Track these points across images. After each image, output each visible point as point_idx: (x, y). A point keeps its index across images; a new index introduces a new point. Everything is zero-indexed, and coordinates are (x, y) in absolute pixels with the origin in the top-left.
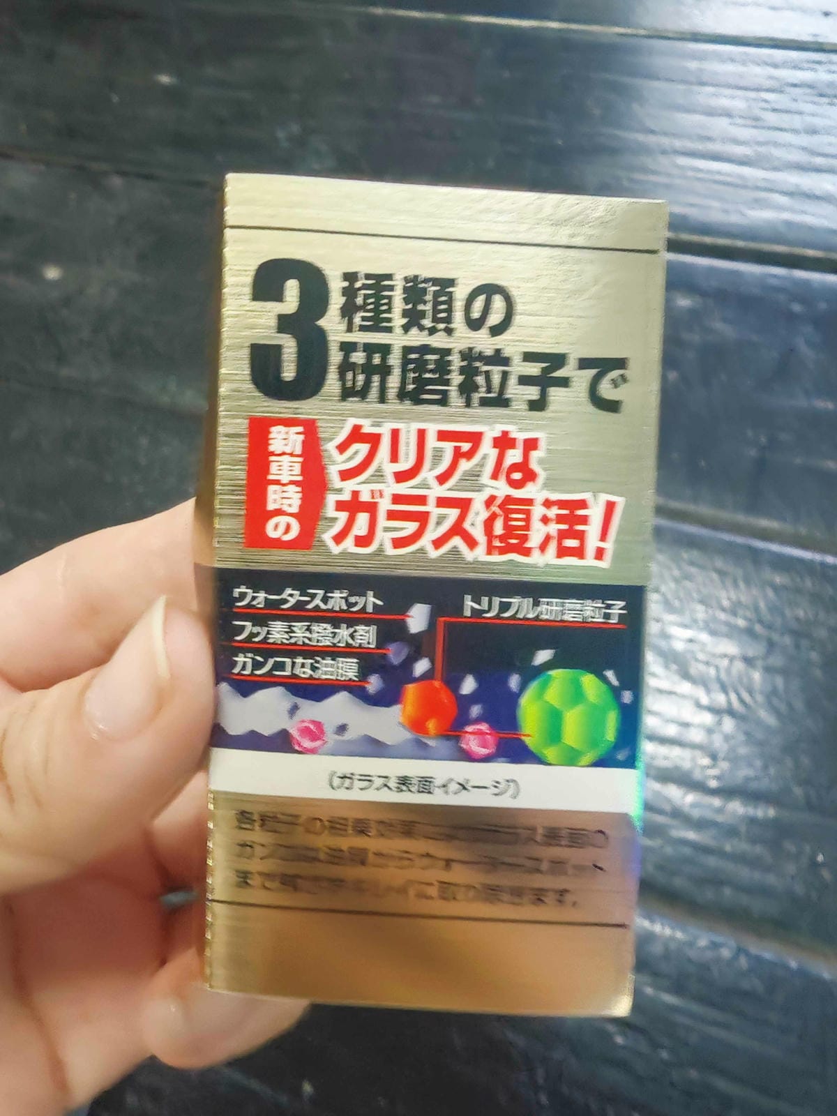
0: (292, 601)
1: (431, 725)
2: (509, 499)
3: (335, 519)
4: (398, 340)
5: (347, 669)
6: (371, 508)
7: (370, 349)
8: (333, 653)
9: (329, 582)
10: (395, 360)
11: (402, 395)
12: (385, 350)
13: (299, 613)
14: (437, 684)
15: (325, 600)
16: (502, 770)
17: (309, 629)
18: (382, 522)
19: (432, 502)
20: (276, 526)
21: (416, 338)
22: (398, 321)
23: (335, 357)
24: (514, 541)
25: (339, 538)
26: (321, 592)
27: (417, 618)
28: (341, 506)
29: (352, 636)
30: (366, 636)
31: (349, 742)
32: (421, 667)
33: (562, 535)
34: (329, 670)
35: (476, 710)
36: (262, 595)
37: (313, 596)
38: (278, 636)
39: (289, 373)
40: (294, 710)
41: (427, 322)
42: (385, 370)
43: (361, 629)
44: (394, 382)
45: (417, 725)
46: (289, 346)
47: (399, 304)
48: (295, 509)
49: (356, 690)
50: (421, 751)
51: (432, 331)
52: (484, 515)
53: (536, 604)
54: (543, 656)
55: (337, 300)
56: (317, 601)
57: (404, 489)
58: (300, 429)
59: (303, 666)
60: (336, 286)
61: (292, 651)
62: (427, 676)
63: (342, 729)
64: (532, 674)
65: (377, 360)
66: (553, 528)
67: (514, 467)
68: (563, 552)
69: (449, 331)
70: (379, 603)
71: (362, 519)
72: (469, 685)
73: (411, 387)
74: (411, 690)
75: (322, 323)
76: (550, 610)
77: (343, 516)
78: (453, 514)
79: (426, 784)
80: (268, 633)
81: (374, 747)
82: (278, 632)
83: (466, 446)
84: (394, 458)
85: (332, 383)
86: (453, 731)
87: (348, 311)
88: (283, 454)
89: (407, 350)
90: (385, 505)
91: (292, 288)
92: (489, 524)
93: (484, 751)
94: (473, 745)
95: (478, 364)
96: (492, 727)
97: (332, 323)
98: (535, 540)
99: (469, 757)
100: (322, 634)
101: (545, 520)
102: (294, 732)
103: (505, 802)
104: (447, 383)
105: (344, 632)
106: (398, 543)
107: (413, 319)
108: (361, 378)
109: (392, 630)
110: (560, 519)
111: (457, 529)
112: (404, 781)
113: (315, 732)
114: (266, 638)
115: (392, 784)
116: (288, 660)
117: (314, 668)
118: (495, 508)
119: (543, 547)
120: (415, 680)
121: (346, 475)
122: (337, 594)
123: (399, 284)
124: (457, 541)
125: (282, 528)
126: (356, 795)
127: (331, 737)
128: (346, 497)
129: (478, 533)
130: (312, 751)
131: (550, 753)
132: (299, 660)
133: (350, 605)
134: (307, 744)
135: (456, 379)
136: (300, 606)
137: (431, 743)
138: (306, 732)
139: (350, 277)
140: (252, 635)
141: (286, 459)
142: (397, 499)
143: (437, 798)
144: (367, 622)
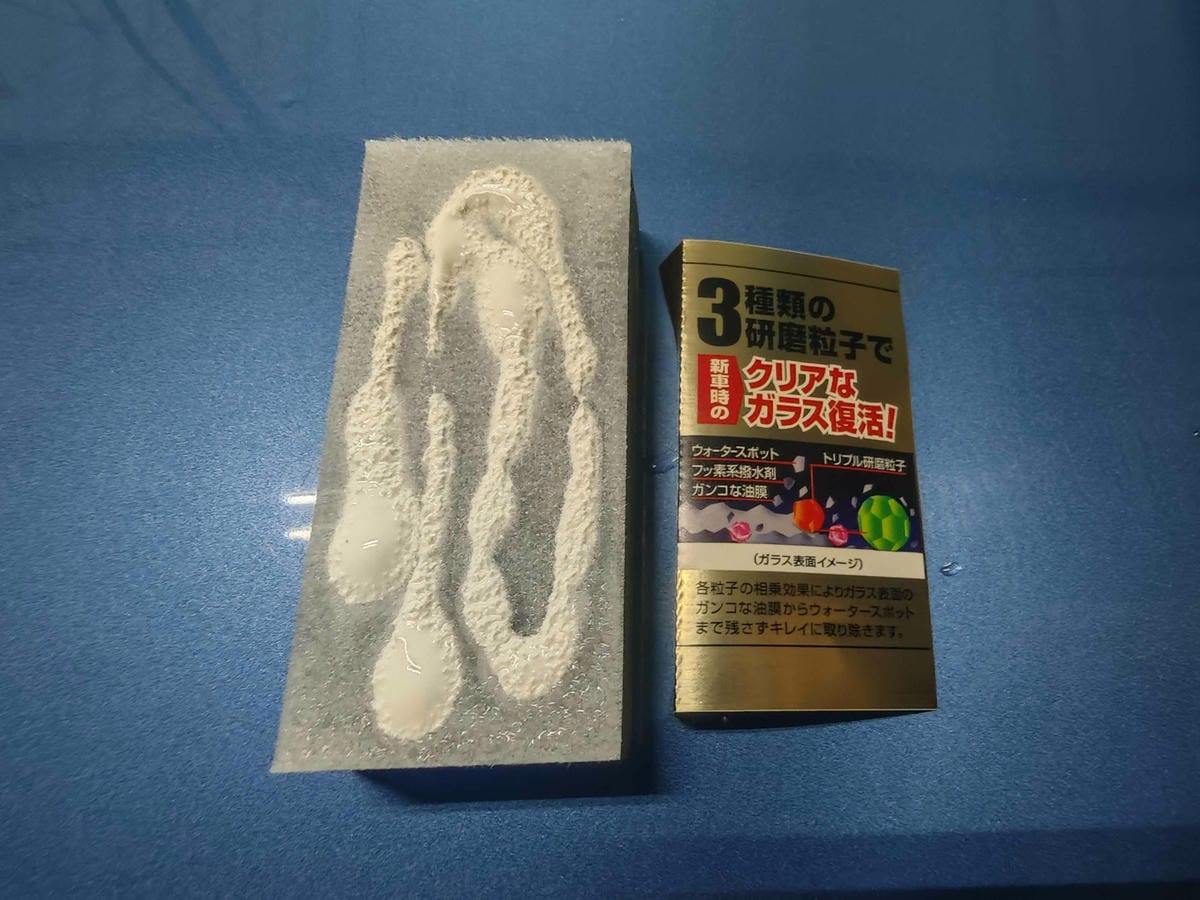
0: (727, 453)
1: (811, 525)
2: (841, 403)
3: (750, 409)
4: (776, 319)
5: (762, 492)
6: (769, 404)
7: (762, 323)
8: (753, 482)
9: (748, 442)
10: (776, 329)
11: (781, 347)
12: (771, 324)
13: (732, 459)
14: (812, 501)
15: (746, 452)
16: (852, 553)
17: (737, 468)
18: (775, 411)
19: (801, 402)
20: (716, 412)
21: (785, 319)
22: (776, 310)
23: (744, 326)
24: (846, 425)
25: (752, 419)
26: (743, 448)
27: (799, 464)
28: (751, 401)
29: (763, 472)
30: (770, 473)
31: (765, 535)
32: (803, 491)
33: (870, 424)
34: (751, 492)
35: (835, 518)
36: (709, 450)
37: (740, 450)
38: (719, 473)
39: (719, 332)
40: (731, 516)
41: (791, 312)
42: (771, 334)
43: (768, 469)
44: (776, 339)
45: (803, 525)
46: (719, 319)
47: (775, 302)
48: (726, 403)
49: (767, 504)
50: (806, 541)
51: (794, 317)
52: (829, 410)
53: (861, 459)
54: (868, 488)
55: (743, 298)
56: (742, 453)
57: (786, 394)
58: (727, 361)
59: (735, 490)
60: (743, 291)
61: (729, 481)
62: (807, 496)
63: (760, 527)
64: (863, 498)
65: (766, 328)
66: (865, 420)
67: (841, 387)
68: (871, 432)
69: (803, 317)
70: (777, 454)
71: (764, 409)
72: (830, 503)
73: (785, 343)
74: (798, 505)
75: (736, 308)
76: (868, 462)
77: (753, 407)
78: (813, 409)
79: (811, 561)
80: (713, 471)
81: (780, 539)
82: (719, 470)
83: (817, 374)
84: (779, 377)
85: (743, 338)
86: (824, 530)
87: (749, 304)
88: (718, 373)
89: (781, 325)
90: (776, 402)
91: (720, 292)
92: (832, 415)
93: (842, 542)
94: (835, 538)
95: (818, 334)
96: (844, 526)
97: (741, 309)
98: (857, 426)
99: (833, 545)
100: (745, 471)
101: (861, 415)
102: (731, 530)
103: (855, 572)
104: (805, 342)
105: (758, 471)
106: (784, 423)
107: (783, 310)
108: (758, 336)
109: (785, 471)
110: (868, 415)
111: (816, 417)
112: (798, 560)
113: (744, 529)
114: (712, 474)
115: (792, 560)
116: (726, 487)
117: (741, 491)
118: (834, 407)
119: (862, 429)
120: (801, 499)
121: (753, 385)
122: (753, 449)
123: (775, 292)
124: (816, 423)
125: (719, 412)
126: (771, 568)
127: (754, 533)
128: (754, 397)
129: (827, 420)
130: (743, 541)
131: (876, 543)
132: (733, 487)
133: (761, 456)
134: (739, 537)
135: (809, 341)
136: (732, 455)
137: (813, 536)
138: (738, 529)
139: (750, 288)
140: (703, 473)
141: (720, 376)
142: (782, 399)
143: (818, 570)
144: (772, 466)
